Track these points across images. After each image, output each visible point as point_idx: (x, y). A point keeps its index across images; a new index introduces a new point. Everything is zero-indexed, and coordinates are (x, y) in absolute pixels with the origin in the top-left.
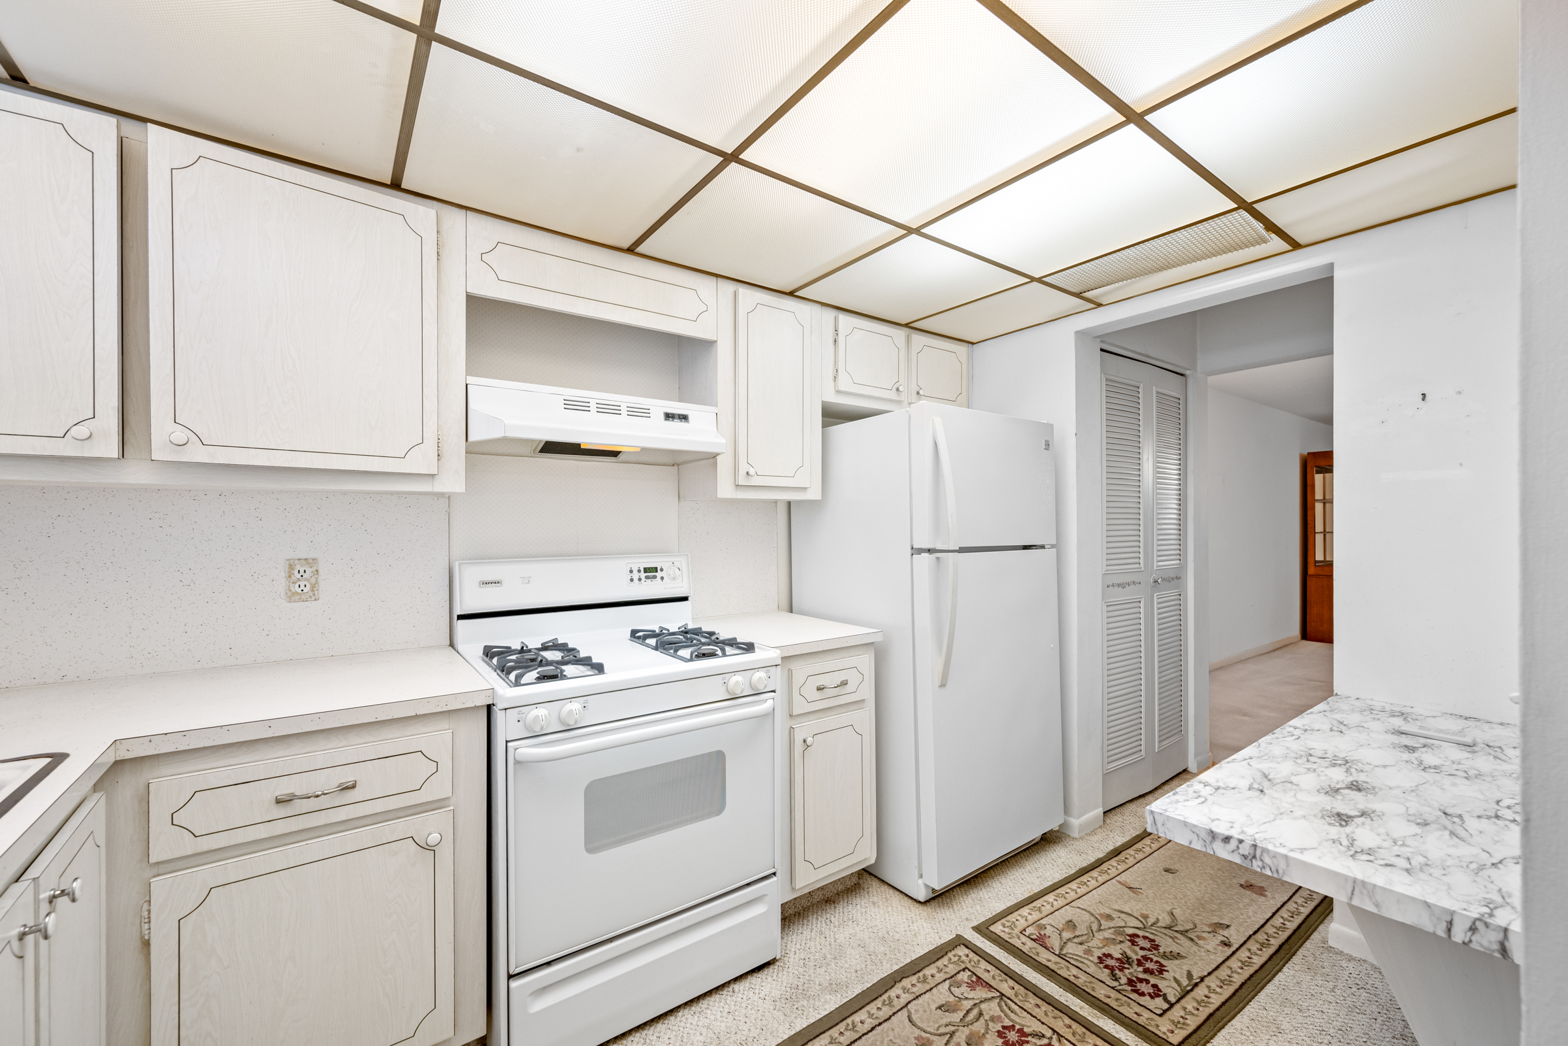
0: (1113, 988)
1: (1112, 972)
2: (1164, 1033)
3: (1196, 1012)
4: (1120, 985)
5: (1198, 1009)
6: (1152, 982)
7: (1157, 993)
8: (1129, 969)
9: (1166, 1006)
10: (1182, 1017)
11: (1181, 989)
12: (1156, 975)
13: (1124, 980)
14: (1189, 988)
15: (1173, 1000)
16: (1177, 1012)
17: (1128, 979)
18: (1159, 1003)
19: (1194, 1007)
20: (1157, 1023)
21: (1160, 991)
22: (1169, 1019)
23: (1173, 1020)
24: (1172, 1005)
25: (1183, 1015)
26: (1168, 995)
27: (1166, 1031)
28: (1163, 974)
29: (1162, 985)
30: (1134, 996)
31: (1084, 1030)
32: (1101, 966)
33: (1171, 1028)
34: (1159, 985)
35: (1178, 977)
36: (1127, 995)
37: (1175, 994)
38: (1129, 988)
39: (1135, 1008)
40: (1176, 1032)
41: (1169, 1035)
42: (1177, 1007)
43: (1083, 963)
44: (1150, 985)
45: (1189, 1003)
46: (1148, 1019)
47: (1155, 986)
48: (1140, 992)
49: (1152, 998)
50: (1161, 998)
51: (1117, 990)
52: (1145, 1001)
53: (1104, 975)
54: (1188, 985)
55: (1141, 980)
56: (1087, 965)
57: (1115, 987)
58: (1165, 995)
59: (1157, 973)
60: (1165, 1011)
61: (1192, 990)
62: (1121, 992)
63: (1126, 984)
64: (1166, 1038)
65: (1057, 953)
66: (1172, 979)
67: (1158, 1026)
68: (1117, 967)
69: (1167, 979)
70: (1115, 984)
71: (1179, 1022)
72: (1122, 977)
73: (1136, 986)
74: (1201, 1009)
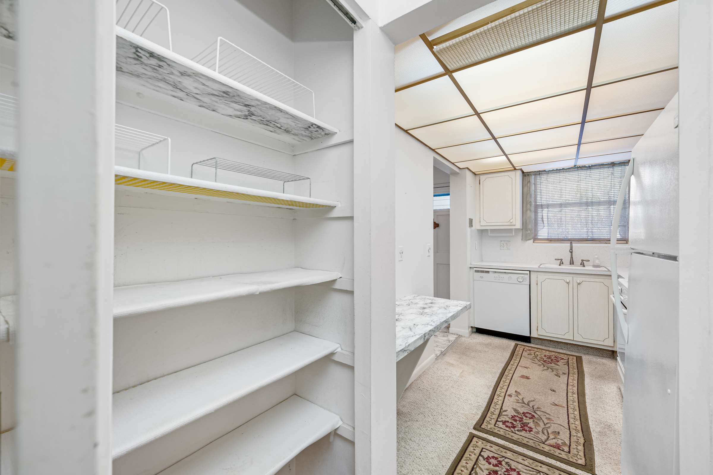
0: (506, 458)
1: (510, 467)
2: (479, 441)
3: (470, 453)
4: (504, 460)
5: (470, 455)
6: (491, 465)
7: (487, 459)
8: (505, 472)
9: (482, 453)
10: (475, 450)
11: (478, 465)
12: (491, 471)
13: (503, 463)
14: (475, 466)
15: (480, 458)
16: (477, 451)
17: (502, 465)
18: (485, 454)
19: (471, 456)
20: (483, 445)
21: (487, 461)
22: (479, 448)
23: (477, 447)
24: (480, 455)
25: (475, 451)
26: (483, 460)
27: (479, 442)
28: (489, 472)
29: (487, 466)
30: (496, 456)
31: (506, 436)
32: (517, 470)
33: (478, 444)
34: (488, 465)
35: (482, 472)
36: (499, 455)
37: (480, 461)
38: (499, 459)
39: (493, 449)
40: (476, 442)
41: (477, 441)
42: (478, 455)
43: (526, 470)
44: (492, 463)
45: (474, 457)
46: (487, 446)
47: (490, 463)
48: (494, 459)
49: (488, 456)
50: (485, 457)
51: (504, 457)
52: (491, 454)
53: (514, 465)
54: (476, 468)
55: (496, 465)
56: (524, 469)
57: (505, 459)
58: (484, 460)
59: (491, 472)
60: (482, 451)
61: (474, 465)
62: (502, 457)
63: (502, 461)
64: (478, 439)
65: (541, 473)
66: (484, 470)
67: (482, 443)
68: (510, 471)
69: (486, 469)
70: (507, 460)
71: (476, 447)
72: (505, 465)
73: (497, 461)
74: (468, 456)
